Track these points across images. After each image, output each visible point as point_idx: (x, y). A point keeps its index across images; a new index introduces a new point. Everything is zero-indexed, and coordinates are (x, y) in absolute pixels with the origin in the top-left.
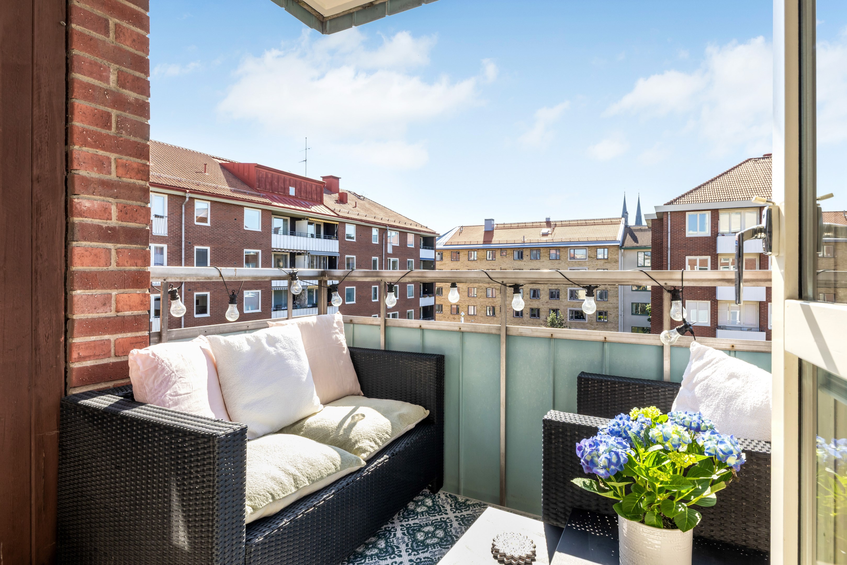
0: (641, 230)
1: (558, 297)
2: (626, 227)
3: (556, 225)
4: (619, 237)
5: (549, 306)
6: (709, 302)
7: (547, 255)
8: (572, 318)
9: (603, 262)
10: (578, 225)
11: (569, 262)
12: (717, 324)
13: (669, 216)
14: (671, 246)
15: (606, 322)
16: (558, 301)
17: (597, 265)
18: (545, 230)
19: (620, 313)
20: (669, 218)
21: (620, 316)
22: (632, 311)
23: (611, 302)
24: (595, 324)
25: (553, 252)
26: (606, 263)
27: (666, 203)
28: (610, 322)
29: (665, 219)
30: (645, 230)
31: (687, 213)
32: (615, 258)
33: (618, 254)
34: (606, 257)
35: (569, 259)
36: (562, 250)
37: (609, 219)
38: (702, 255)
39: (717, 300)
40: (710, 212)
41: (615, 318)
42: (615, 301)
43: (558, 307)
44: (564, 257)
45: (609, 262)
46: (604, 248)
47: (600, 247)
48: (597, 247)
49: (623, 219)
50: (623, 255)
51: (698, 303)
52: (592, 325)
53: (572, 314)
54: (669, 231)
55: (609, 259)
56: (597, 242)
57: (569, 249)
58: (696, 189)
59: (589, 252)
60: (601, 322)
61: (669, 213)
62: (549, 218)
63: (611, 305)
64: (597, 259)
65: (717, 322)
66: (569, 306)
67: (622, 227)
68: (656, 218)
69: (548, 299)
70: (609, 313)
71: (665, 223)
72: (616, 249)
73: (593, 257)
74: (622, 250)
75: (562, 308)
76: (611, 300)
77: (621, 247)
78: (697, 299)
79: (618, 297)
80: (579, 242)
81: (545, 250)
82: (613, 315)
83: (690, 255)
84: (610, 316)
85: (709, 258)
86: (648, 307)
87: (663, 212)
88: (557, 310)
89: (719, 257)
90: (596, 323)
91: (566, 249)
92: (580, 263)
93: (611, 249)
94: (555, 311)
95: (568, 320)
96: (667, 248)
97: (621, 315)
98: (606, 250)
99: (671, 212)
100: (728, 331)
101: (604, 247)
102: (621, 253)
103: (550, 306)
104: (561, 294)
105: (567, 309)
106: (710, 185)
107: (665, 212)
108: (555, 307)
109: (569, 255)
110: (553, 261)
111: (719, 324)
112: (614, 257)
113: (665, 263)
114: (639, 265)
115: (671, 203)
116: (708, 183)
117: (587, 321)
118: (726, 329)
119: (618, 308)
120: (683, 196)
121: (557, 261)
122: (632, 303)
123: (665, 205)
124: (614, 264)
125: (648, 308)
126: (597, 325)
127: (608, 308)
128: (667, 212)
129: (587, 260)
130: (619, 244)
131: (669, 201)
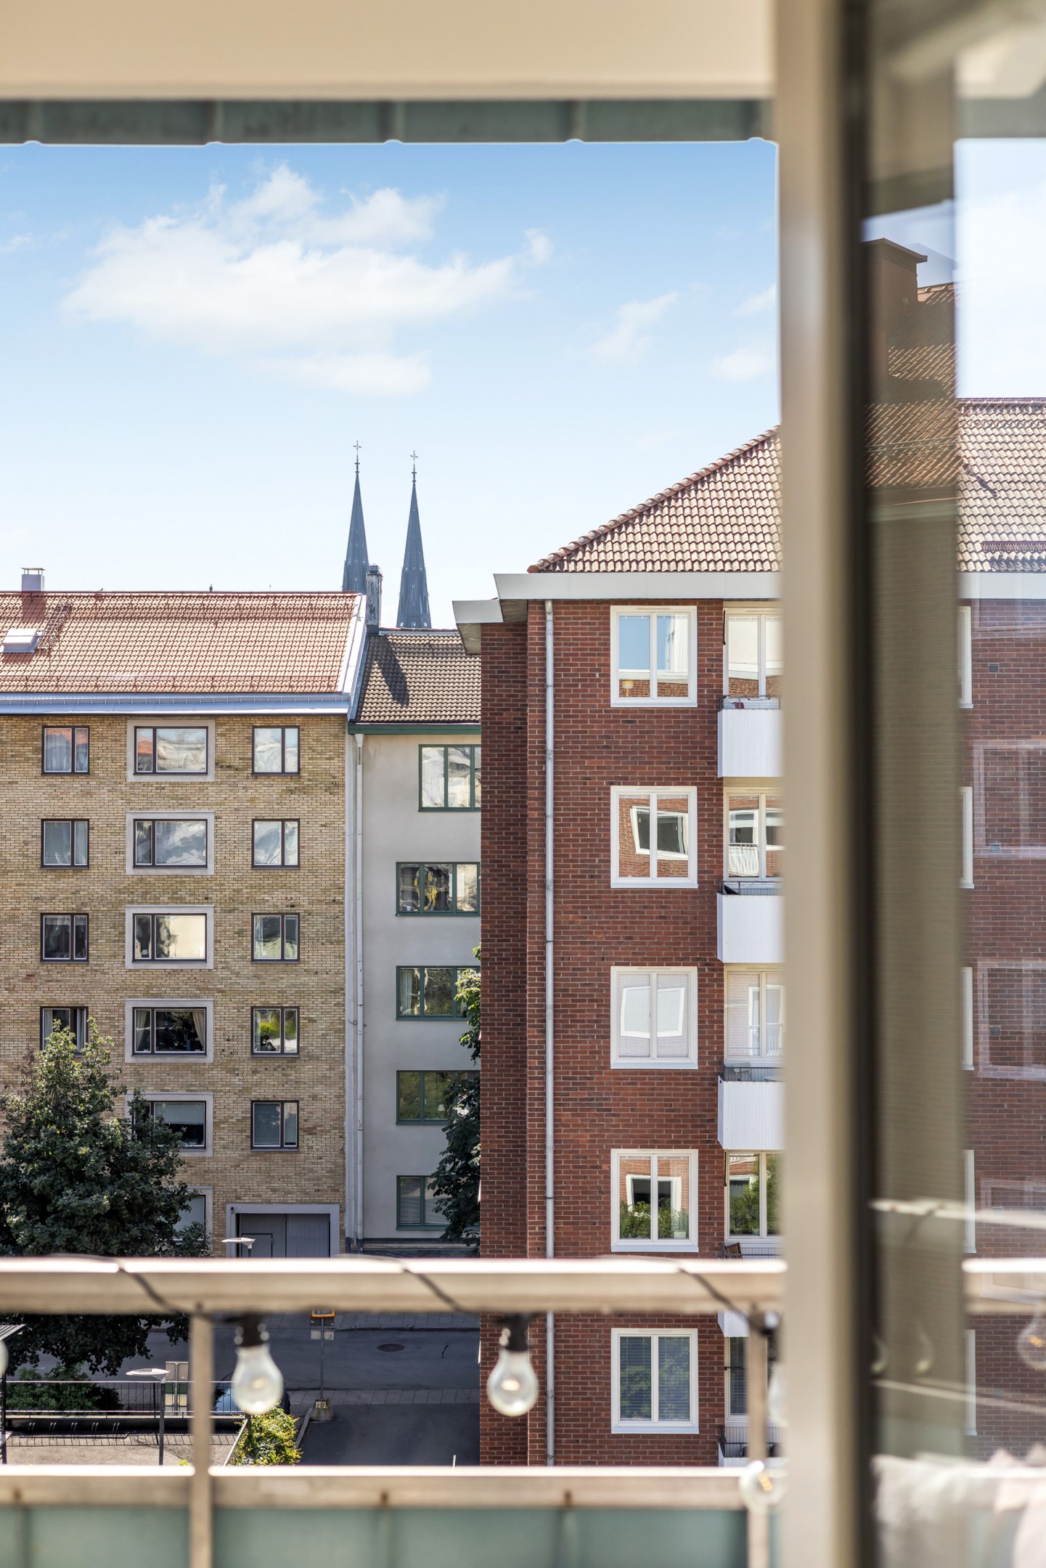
0: (431, 651)
1: (82, 948)
2: (373, 632)
3: (68, 608)
4: (347, 682)
5: (38, 995)
6: (693, 971)
7: (28, 750)
8: (143, 1045)
9: (278, 786)
10: (168, 616)
11: (133, 785)
12: (721, 1062)
13: (550, 617)
14: (556, 744)
15: (295, 1057)
16: (80, 969)
17: (252, 800)
18: (22, 635)
19: (349, 1016)
20: (550, 626)
21: (349, 1029)
22: (399, 1003)
23: (311, 966)
24: (247, 1066)
25: (59, 739)
26: (292, 792)
27: (535, 562)
28: (311, 1057)
29: (532, 629)
30: (448, 652)
31: (615, 610)
32: (327, 772)
33: (340, 754)
34: (291, 766)
35: (130, 772)
36: (99, 729)
37: (301, 595)
38: (667, 782)
39: (722, 964)
40: (693, 609)
41: (332, 1038)
42: (329, 963)
43: (80, 999)
44: (109, 764)
45: (304, 790)
46: (283, 728)
47: (269, 721)
48: (254, 722)
49: (361, 601)
50: (362, 759)
51: (654, 976)
52: (233, 1071)
53: (147, 1024)
54: (550, 680)
55: (304, 774)
56: (254, 696)
57: (130, 726)
58: (645, 511)
59: (222, 741)
60: (273, 1057)
61: (549, 606)
62: (38, 579)
63: (312, 981)
64: (256, 775)
65: (721, 1053)
66: (133, 990)
67: (356, 630)
68: (501, 620)
69: (36, 961)
70: (304, 1014)
71: (533, 649)
72: (335, 730)
73: (236, 763)
74: (360, 737)
75: (98, 1003)
76: (316, 957)
77: (352, 724)
78: (653, 962)
79: (341, 942)
80: (175, 695)
81: (22, 729)
82: (322, 1025)
83: (625, 781)
84: (310, 1026)
85: (691, 792)
86: (468, 981)
87: (528, 601)
88: (74, 1010)
89: (726, 790)
90: (251, 1065)
91: (119, 728)
92: (180, 791)
93: (313, 731)
94: (71, 1016)
95: (129, 1058)
96: (543, 750)
97: (355, 1023)
98: (292, 735)
99: (555, 602)
100: (757, 1083)
101: (282, 722)
102: (355, 749)
103: (42, 996)
104: (93, 934)
105: (122, 1006)
106: (690, 501)
107: (535, 601)
108: (66, 999)
109: (130, 755)
110: (58, 781)
111: (728, 1061)
112: (324, 764)
113: (536, 814)
114: (426, 804)
115: (551, 566)
116: (684, 489)
117: (210, 1058)
118: (751, 1079)
119: (340, 990)
120: (599, 537)
121: (78, 783)
122: (399, 969)
123: (533, 569)
124: (328, 797)
125: (462, 993)
126: (255, 1072)
127: (300, 994)
128: (542, 603)
129: (210, 778)
130: (344, 711)
131: (544, 553)
